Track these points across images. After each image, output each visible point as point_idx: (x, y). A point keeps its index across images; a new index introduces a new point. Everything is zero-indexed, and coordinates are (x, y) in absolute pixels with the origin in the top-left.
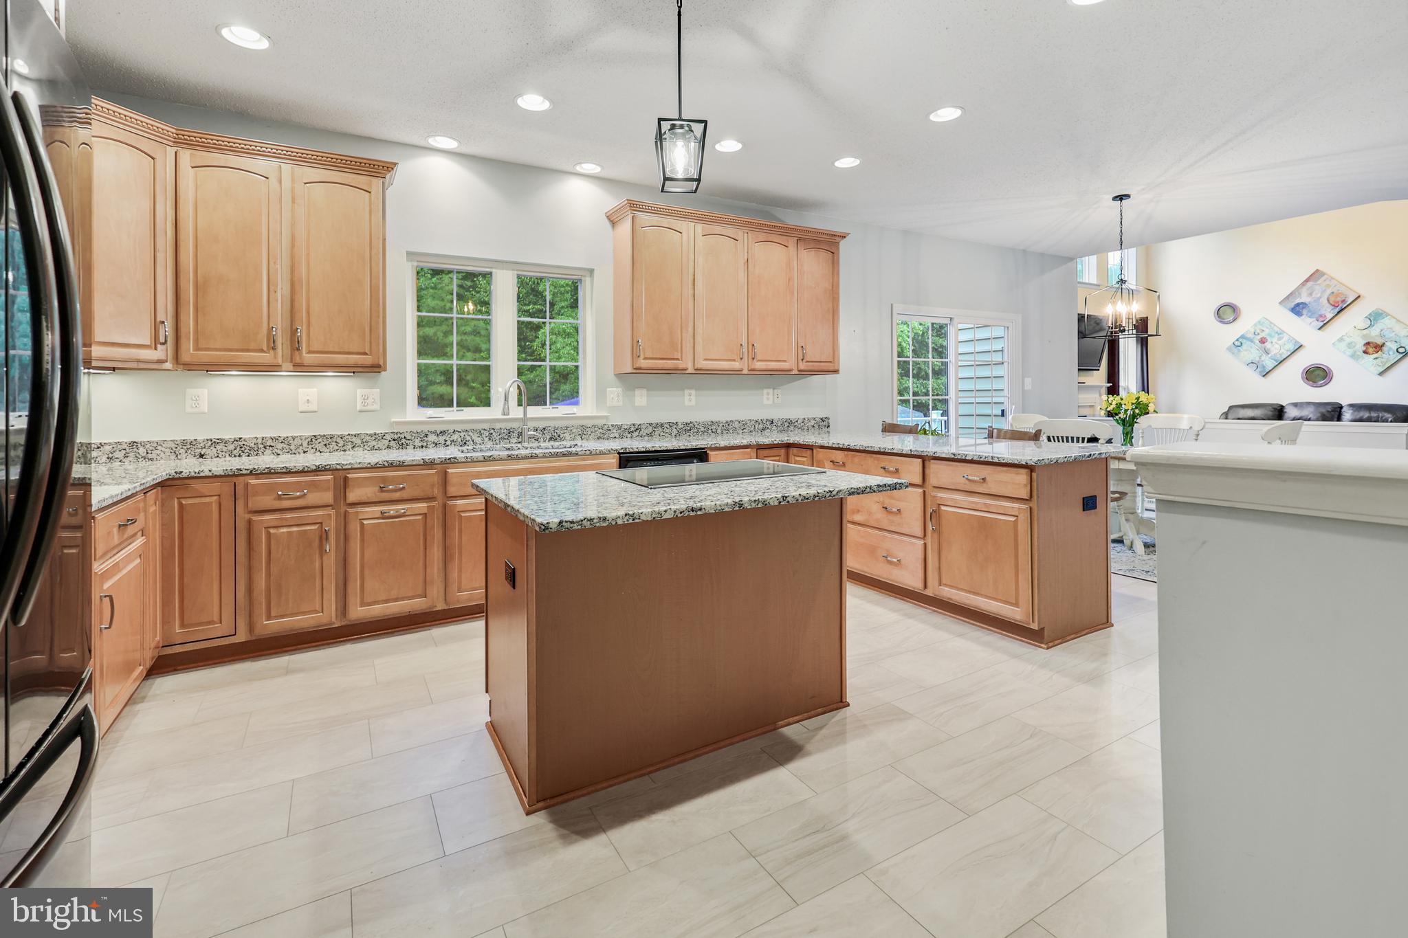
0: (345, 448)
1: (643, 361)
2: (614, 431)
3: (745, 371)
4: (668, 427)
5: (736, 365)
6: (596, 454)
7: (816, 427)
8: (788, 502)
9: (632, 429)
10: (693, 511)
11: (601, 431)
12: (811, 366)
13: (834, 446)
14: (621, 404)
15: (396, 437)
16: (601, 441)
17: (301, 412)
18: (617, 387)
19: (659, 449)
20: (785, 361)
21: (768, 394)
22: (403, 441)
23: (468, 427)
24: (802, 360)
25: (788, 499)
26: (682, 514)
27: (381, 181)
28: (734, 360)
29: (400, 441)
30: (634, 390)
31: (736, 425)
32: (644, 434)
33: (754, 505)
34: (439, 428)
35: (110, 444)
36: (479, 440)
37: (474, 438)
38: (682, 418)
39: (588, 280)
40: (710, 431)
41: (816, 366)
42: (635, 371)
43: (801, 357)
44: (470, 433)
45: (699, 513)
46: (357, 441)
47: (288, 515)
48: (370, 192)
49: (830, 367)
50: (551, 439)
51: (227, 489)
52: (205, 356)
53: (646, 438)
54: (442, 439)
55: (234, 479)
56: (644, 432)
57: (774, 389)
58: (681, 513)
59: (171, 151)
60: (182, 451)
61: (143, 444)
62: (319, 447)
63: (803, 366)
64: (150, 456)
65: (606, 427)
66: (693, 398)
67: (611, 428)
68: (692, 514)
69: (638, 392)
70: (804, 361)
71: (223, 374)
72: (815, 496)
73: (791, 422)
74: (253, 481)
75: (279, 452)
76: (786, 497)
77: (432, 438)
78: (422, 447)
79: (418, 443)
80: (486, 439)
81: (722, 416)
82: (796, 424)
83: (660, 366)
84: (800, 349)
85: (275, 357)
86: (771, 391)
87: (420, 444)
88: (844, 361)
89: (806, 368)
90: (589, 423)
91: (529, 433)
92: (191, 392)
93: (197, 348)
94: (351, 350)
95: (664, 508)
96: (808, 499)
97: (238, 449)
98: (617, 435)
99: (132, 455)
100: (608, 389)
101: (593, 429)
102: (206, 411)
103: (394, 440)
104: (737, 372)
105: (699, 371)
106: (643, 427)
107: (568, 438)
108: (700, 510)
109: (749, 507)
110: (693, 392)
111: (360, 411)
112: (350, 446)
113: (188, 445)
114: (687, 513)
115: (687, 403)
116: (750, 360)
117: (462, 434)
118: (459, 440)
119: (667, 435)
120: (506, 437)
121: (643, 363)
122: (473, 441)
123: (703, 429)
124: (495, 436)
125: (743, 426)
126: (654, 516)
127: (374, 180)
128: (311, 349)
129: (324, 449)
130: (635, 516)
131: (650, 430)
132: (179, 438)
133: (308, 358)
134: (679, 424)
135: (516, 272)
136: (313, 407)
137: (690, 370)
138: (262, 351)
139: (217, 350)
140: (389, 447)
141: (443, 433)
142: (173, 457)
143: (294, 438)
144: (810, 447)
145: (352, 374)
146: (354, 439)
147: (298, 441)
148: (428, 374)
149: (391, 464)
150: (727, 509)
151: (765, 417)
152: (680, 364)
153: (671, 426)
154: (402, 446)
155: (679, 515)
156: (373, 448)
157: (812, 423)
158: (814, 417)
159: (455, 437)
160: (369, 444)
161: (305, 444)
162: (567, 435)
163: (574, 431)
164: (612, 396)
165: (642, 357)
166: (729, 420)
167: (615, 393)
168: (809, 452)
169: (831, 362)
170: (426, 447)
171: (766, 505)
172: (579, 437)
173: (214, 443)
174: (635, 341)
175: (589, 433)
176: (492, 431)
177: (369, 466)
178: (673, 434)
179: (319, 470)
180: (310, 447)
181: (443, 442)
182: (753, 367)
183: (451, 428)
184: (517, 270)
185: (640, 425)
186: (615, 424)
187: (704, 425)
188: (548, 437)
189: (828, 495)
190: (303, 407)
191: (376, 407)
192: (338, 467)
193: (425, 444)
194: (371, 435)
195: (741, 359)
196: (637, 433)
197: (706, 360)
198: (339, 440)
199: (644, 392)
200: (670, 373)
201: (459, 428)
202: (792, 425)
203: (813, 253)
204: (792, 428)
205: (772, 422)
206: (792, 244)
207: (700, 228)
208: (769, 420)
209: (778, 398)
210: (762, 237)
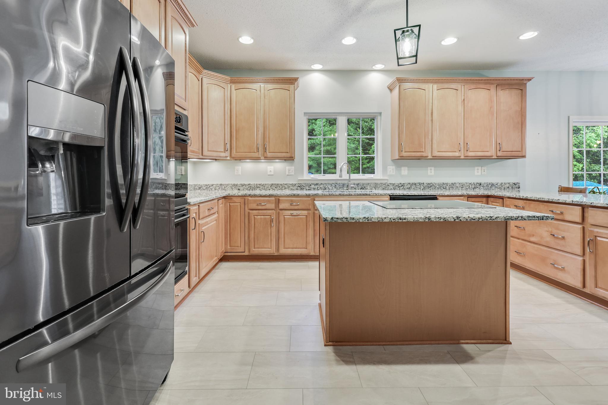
0: (282, 189)
1: (404, 153)
2: (391, 186)
3: (462, 157)
4: (419, 185)
5: (457, 154)
6: (379, 195)
7: (510, 188)
8: (460, 220)
9: (400, 185)
10: (400, 219)
11: (384, 186)
12: (505, 154)
13: (517, 197)
14: (394, 174)
15: (300, 185)
16: (384, 190)
17: (268, 175)
18: (392, 166)
19: (411, 195)
20: (488, 151)
21: (478, 169)
22: (302, 187)
23: (326, 182)
24: (500, 150)
25: (460, 218)
26: (395, 220)
27: (293, 85)
28: (455, 152)
29: (301, 187)
30: (401, 167)
31: (458, 185)
32: (406, 188)
33: (437, 220)
34: (315, 182)
35: (215, 184)
36: (331, 188)
37: (329, 187)
38: (426, 181)
39: (379, 117)
40: (442, 188)
41: (509, 154)
42: (400, 158)
43: (498, 149)
44: (327, 185)
45: (404, 221)
46: (286, 186)
47: (260, 212)
48: (289, 91)
49: (520, 154)
50: (361, 189)
51: (242, 201)
52: (239, 155)
53: (407, 190)
54: (316, 187)
55: (245, 197)
56: (406, 187)
57: (482, 167)
58: (394, 220)
59: (229, 85)
60: (234, 188)
61: (224, 185)
62: (274, 188)
63: (499, 154)
64: (225, 189)
65: (387, 184)
66: (433, 171)
67: (389, 185)
68: (400, 221)
69: (403, 168)
70: (501, 151)
71: (245, 162)
72: (479, 218)
73: (493, 185)
74: (250, 198)
75: (261, 189)
77: (313, 186)
78: (309, 189)
79: (307, 188)
80: (334, 188)
81: (450, 181)
82: (496, 186)
83: (413, 155)
84: (498, 145)
85: (259, 155)
86: (480, 168)
88: (529, 152)
89: (502, 155)
90: (379, 182)
91: (351, 185)
92: (236, 168)
93: (237, 152)
94: (283, 151)
95: (385, 217)
96: (474, 220)
97: (249, 188)
98: (392, 188)
99: (221, 188)
100: (388, 167)
101: (380, 185)
102: (240, 174)
103: (299, 186)
104: (458, 158)
105: (435, 158)
106: (406, 185)
107: (369, 188)
108: (405, 219)
109: (435, 221)
110: (433, 168)
111: (288, 175)
112: (284, 188)
113: (235, 185)
114: (397, 220)
115: (429, 173)
116: (465, 151)
117: (324, 185)
118: (323, 187)
119: (418, 189)
120: (342, 187)
121: (404, 154)
122: (328, 188)
123: (438, 187)
124: (337, 186)
125: (462, 186)
126: (379, 220)
127: (291, 86)
128: (270, 151)
129: (275, 189)
130: (369, 219)
131: (409, 186)
132: (233, 183)
133: (269, 155)
134: (425, 184)
136: (272, 173)
137: (430, 157)
138: (255, 152)
139: (242, 152)
140: (297, 189)
141: (317, 184)
142: (231, 190)
143: (266, 184)
144: (502, 198)
145: (284, 161)
146: (285, 186)
147: (267, 186)
148: (328, 165)
149: (294, 195)
150: (421, 220)
151: (476, 182)
152: (424, 154)
153: (420, 185)
154: (302, 189)
155: (393, 221)
156: (292, 189)
157: (508, 185)
158: (509, 182)
159: (322, 186)
160: (290, 188)
161: (269, 187)
162: (368, 187)
163: (372, 185)
164: (390, 170)
165: (404, 151)
166: (453, 182)
167: (391, 169)
168: (501, 200)
169: (520, 151)
170: (310, 190)
171: (446, 220)
172: (374, 188)
173: (242, 185)
174: (400, 144)
175: (379, 187)
176: (336, 184)
177: (287, 195)
178: (421, 189)
179: (270, 196)
180: (271, 188)
181: (317, 188)
182: (467, 155)
183: (320, 182)
184: (348, 116)
185: (404, 183)
186: (391, 183)
187: (439, 184)
188: (360, 188)
189: (488, 219)
190: (269, 173)
191: (293, 173)
192: (276, 195)
193: (310, 189)
194: (291, 184)
195: (460, 151)
196: (402, 187)
197: (439, 152)
198: (280, 186)
199: (407, 168)
200: (419, 159)
201: (323, 182)
202: (494, 186)
203: (507, 92)
204: (493, 188)
205: (481, 185)
206: (493, 88)
207: (435, 86)
208: (479, 183)
209: (484, 171)
210: (473, 86)
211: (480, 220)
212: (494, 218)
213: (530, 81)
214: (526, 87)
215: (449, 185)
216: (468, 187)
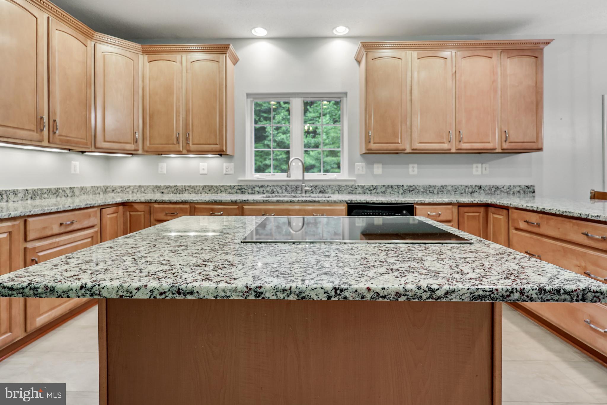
0: (217, 192)
1: (372, 145)
2: (359, 189)
3: (453, 150)
4: (396, 187)
5: (446, 146)
6: (332, 203)
7: (522, 192)
8: (345, 298)
9: (371, 188)
10: (179, 293)
11: (351, 189)
12: (513, 146)
13: (528, 208)
14: (364, 173)
15: (240, 188)
16: (351, 195)
17: (201, 174)
18: (361, 162)
20: (489, 142)
21: (477, 167)
22: (243, 190)
23: (275, 184)
24: (506, 141)
25: (346, 293)
26: (163, 296)
27: (224, 55)
28: (444, 143)
29: (241, 190)
30: (373, 164)
31: (449, 188)
32: (380, 192)
33: (281, 296)
34: (260, 184)
35: (132, 186)
36: (280, 191)
38: (407, 182)
39: (345, 99)
40: (428, 192)
41: (519, 146)
42: (367, 152)
43: (504, 139)
44: (276, 187)
45: (189, 297)
46: (223, 189)
48: (219, 62)
49: (534, 146)
50: (320, 192)
51: (147, 209)
54: (261, 190)
55: (150, 204)
56: (379, 190)
57: (482, 164)
58: (161, 294)
59: (141, 56)
60: (156, 190)
61: (143, 187)
62: (207, 191)
63: (505, 146)
64: (145, 192)
65: (354, 187)
66: (416, 169)
67: (357, 187)
68: (178, 297)
69: (375, 166)
70: (507, 142)
72: (398, 294)
73: (497, 188)
74: (156, 206)
75: (191, 192)
76: (342, 290)
77: (257, 189)
78: (252, 193)
79: (250, 191)
80: (284, 191)
81: (438, 182)
82: (502, 189)
83: (385, 148)
84: (503, 133)
85: (179, 147)
86: (480, 165)
87: (251, 192)
88: (547, 143)
89: (509, 147)
90: (343, 184)
91: (306, 188)
92: (160, 165)
93: (150, 144)
94: (210, 143)
95: (138, 284)
96: (384, 297)
97: (176, 190)
98: (361, 192)
99: (139, 191)
100: (356, 164)
101: (345, 188)
102: (165, 172)
103: (239, 189)
104: (447, 152)
105: (416, 152)
106: (379, 187)
107: (330, 192)
108: (191, 293)
109: (274, 298)
110: (415, 166)
111: (226, 174)
112: (219, 191)
113: (158, 188)
114: (170, 296)
115: (411, 173)
116: (457, 142)
117: (272, 188)
118: (270, 190)
120: (295, 190)
121: (373, 146)
122: (277, 191)
123: (422, 190)
124: (289, 189)
125: (456, 189)
126: (120, 293)
127: (221, 56)
128: (194, 143)
129: (209, 192)
130: (94, 289)
131: (383, 189)
132: (155, 184)
133: (192, 147)
134: (405, 186)
135: (303, 99)
136: (205, 172)
137: (408, 151)
138: (174, 144)
139: (158, 144)
140: (236, 193)
141: (262, 186)
142: (153, 192)
143: (197, 186)
144: (506, 208)
145: (219, 156)
146: (221, 188)
147: (198, 188)
149: (216, 201)
150: (234, 297)
152: (400, 146)
153: (399, 188)
154: (243, 193)
155: (158, 297)
156: (230, 193)
157: (518, 189)
159: (268, 189)
160: (228, 191)
161: (201, 189)
162: (329, 190)
163: (334, 188)
164: (358, 168)
165: (372, 142)
167: (360, 166)
169: (534, 142)
170: (254, 193)
171: (303, 298)
172: (337, 192)
173: (167, 187)
174: (368, 132)
175: (343, 190)
176: (287, 186)
177: (205, 202)
178: (400, 193)
180: (203, 191)
181: (262, 191)
182: (459, 147)
183: (266, 184)
185: (377, 186)
186: (360, 185)
187: (424, 187)
188: (318, 191)
189: (425, 296)
190: (201, 172)
191: (232, 172)
192: (192, 201)
193: (253, 192)
194: (229, 186)
195: (450, 142)
196: (374, 191)
197: (420, 143)
198: (215, 188)
199: (380, 165)
200: (397, 153)
201: (270, 184)
202: (499, 190)
203: (516, 60)
204: (498, 192)
205: (480, 188)
206: (495, 55)
207: (415, 54)
208: (478, 186)
209: (486, 170)
210: (467, 53)
211: (400, 299)
212: (440, 293)
213: (549, 45)
214: (542, 53)
215: (437, 188)
216: (463, 191)
